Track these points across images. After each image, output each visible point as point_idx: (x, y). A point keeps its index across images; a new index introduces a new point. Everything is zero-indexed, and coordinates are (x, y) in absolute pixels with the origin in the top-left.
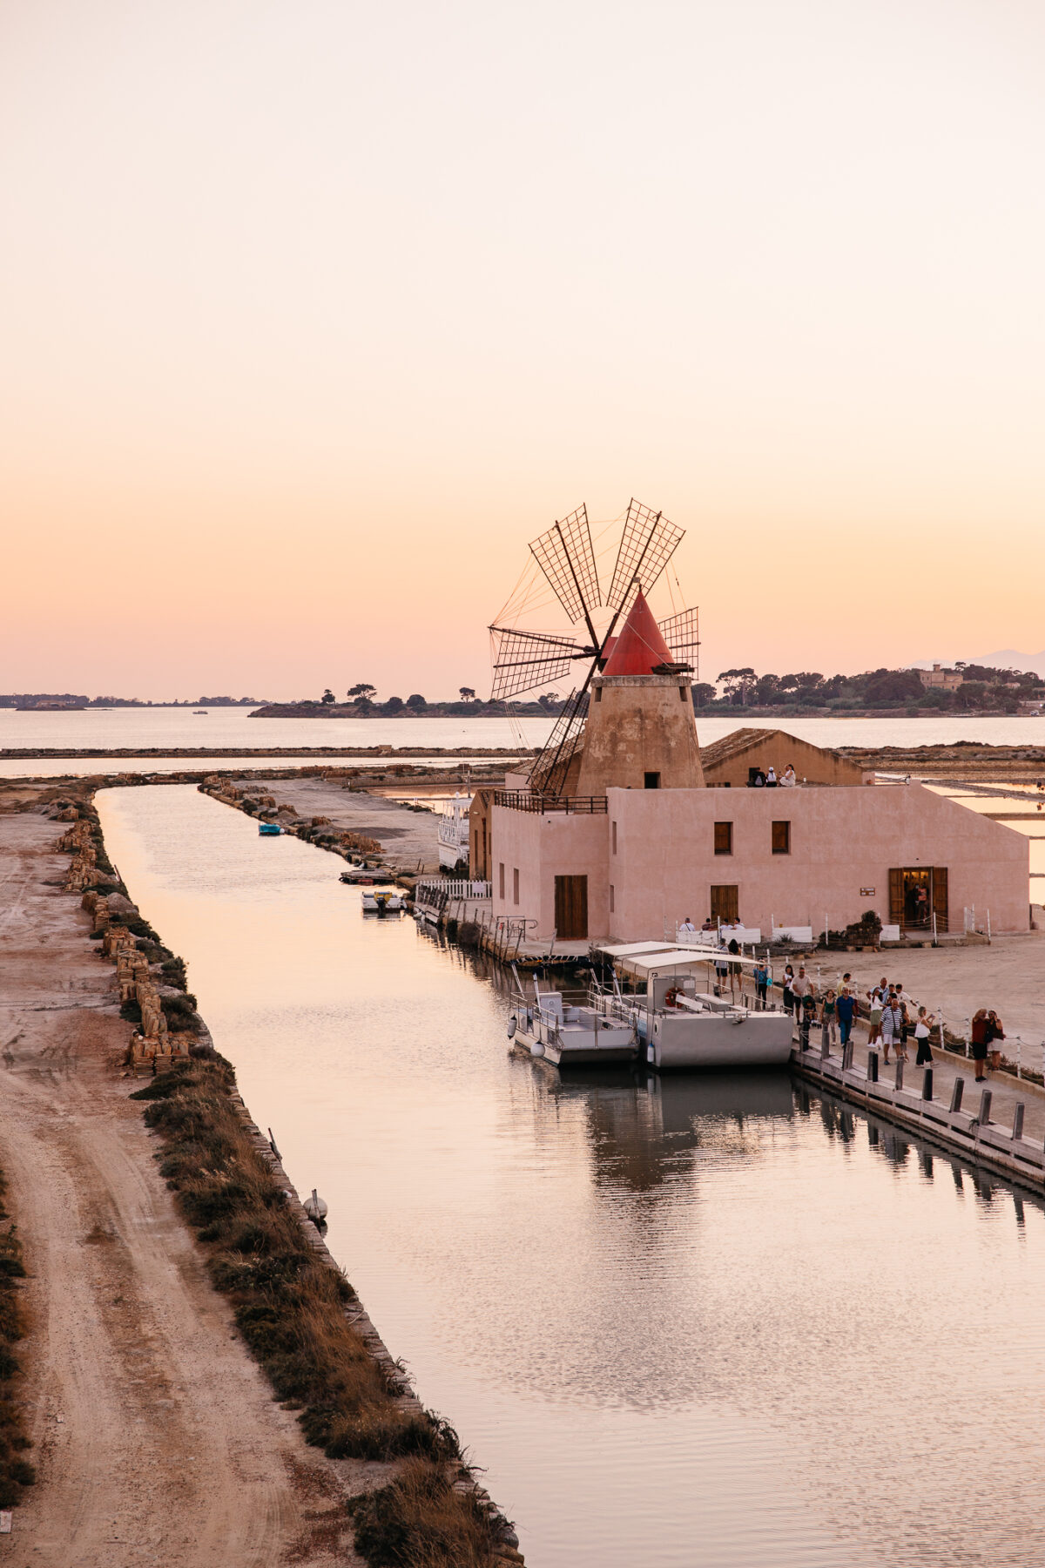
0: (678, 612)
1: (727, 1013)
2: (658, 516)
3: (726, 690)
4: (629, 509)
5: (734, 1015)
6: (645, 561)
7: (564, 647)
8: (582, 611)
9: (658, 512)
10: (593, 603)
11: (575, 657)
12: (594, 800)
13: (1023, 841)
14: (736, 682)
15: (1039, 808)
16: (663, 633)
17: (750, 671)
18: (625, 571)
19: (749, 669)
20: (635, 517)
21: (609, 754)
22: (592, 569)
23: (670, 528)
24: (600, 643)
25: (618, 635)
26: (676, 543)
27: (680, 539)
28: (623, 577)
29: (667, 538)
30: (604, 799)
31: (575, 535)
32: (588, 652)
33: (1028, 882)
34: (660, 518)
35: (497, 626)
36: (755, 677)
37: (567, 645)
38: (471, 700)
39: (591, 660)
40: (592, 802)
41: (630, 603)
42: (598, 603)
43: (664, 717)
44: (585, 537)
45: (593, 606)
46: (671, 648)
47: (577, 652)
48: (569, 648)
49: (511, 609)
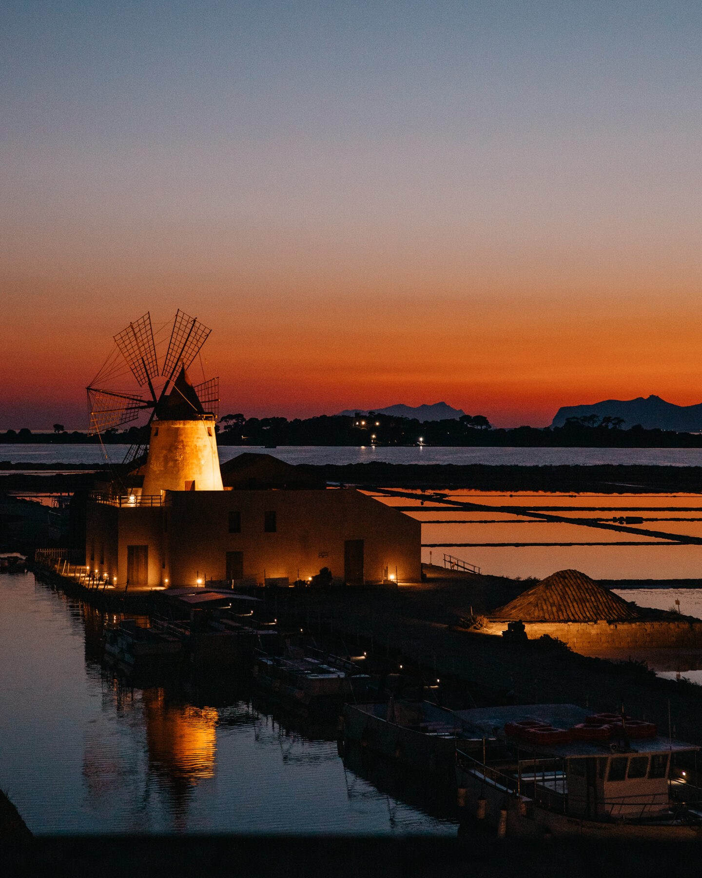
0: (207, 380)
1: (240, 631)
2: (195, 321)
3: (226, 428)
4: (177, 315)
5: (245, 632)
6: (186, 348)
7: (135, 402)
8: (147, 379)
9: (194, 318)
10: (153, 374)
11: (142, 408)
12: (153, 498)
13: (417, 524)
14: (232, 422)
15: (422, 503)
16: (197, 393)
17: (241, 415)
18: (173, 354)
19: (240, 414)
20: (180, 321)
21: (162, 469)
22: (153, 353)
23: (202, 328)
24: (158, 399)
25: (169, 394)
26: (205, 337)
27: (208, 335)
28: (172, 358)
29: (200, 334)
30: (159, 497)
31: (143, 331)
32: (150, 404)
33: (420, 549)
34: (196, 322)
35: (92, 387)
36: (244, 420)
37: (137, 400)
38: (61, 432)
39: (152, 410)
40: (152, 499)
41: (177, 374)
42: (156, 374)
43: (197, 445)
44: (149, 333)
45: (153, 376)
46: (202, 402)
47: (142, 404)
48: (138, 402)
49: (102, 376)
